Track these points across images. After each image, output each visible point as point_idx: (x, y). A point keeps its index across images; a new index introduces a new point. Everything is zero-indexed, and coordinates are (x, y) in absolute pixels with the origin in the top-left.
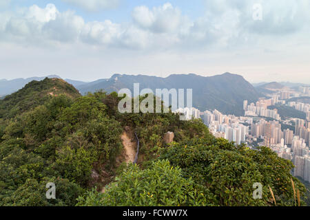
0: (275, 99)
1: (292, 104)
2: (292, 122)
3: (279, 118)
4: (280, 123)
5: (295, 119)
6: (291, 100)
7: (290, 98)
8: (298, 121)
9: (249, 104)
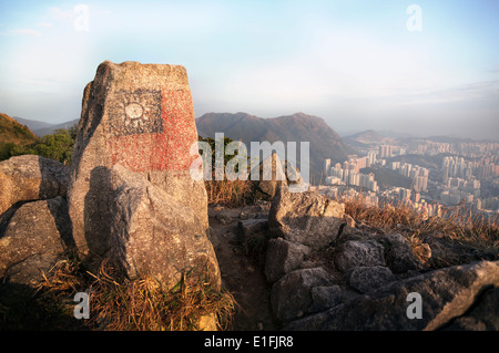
0: (372, 158)
1: (395, 165)
2: (394, 193)
3: (376, 188)
4: (377, 195)
5: (398, 190)
6: (394, 160)
7: (393, 156)
8: (402, 191)
9: (332, 165)
